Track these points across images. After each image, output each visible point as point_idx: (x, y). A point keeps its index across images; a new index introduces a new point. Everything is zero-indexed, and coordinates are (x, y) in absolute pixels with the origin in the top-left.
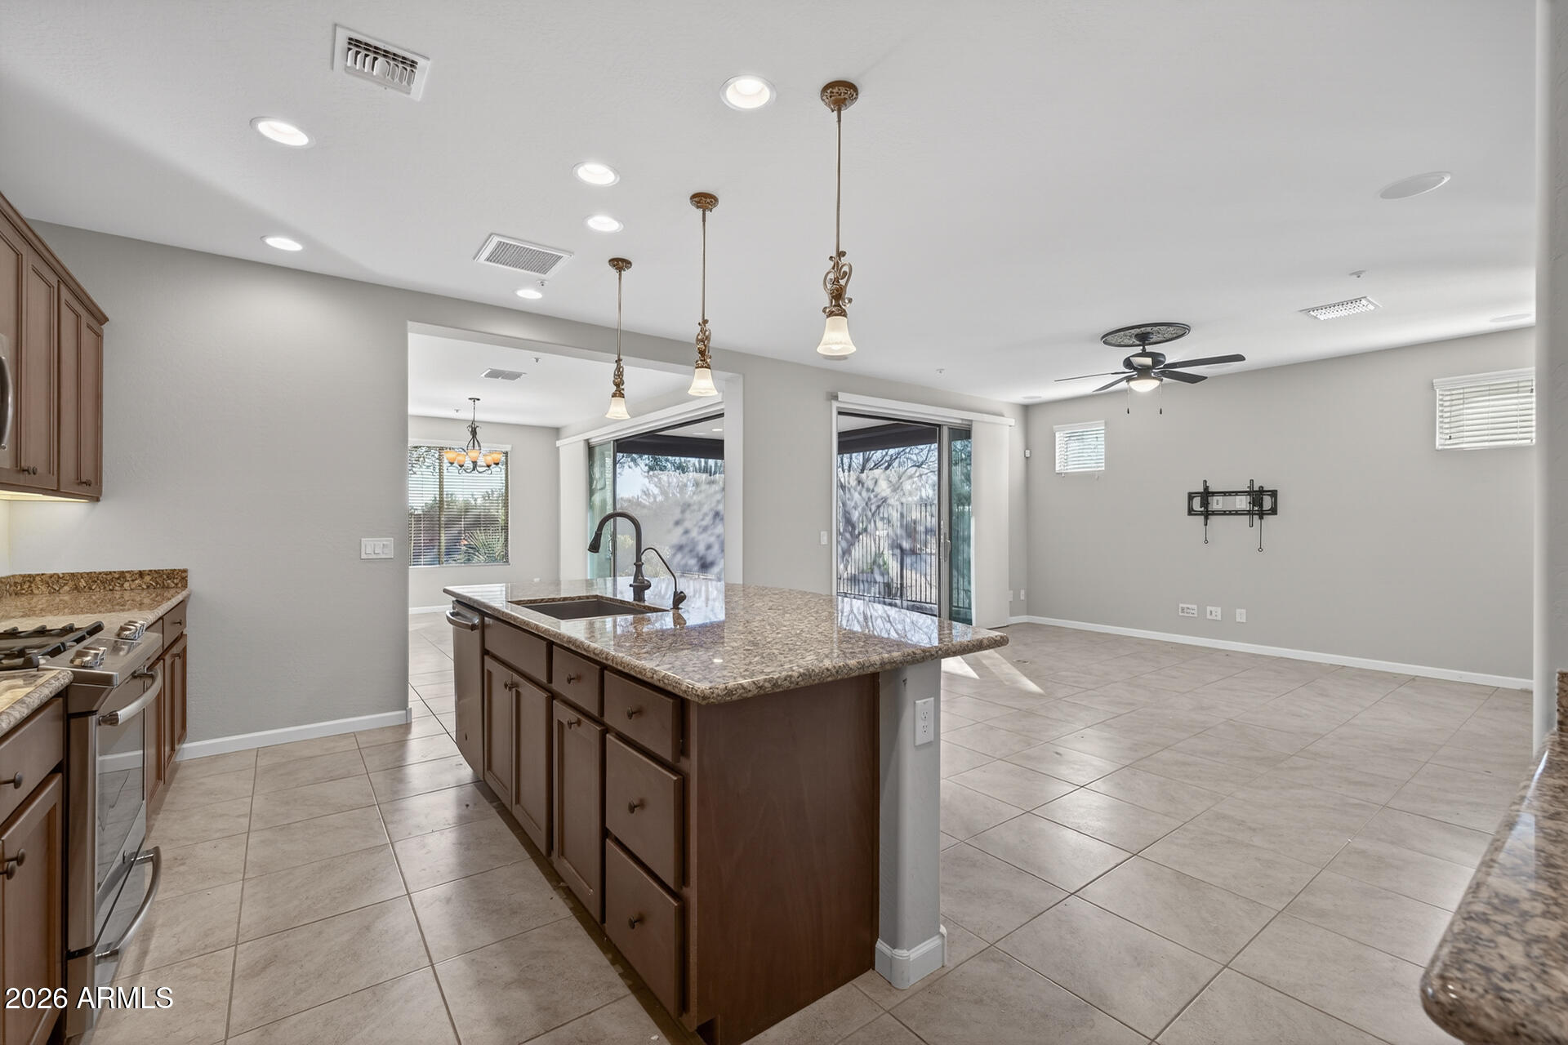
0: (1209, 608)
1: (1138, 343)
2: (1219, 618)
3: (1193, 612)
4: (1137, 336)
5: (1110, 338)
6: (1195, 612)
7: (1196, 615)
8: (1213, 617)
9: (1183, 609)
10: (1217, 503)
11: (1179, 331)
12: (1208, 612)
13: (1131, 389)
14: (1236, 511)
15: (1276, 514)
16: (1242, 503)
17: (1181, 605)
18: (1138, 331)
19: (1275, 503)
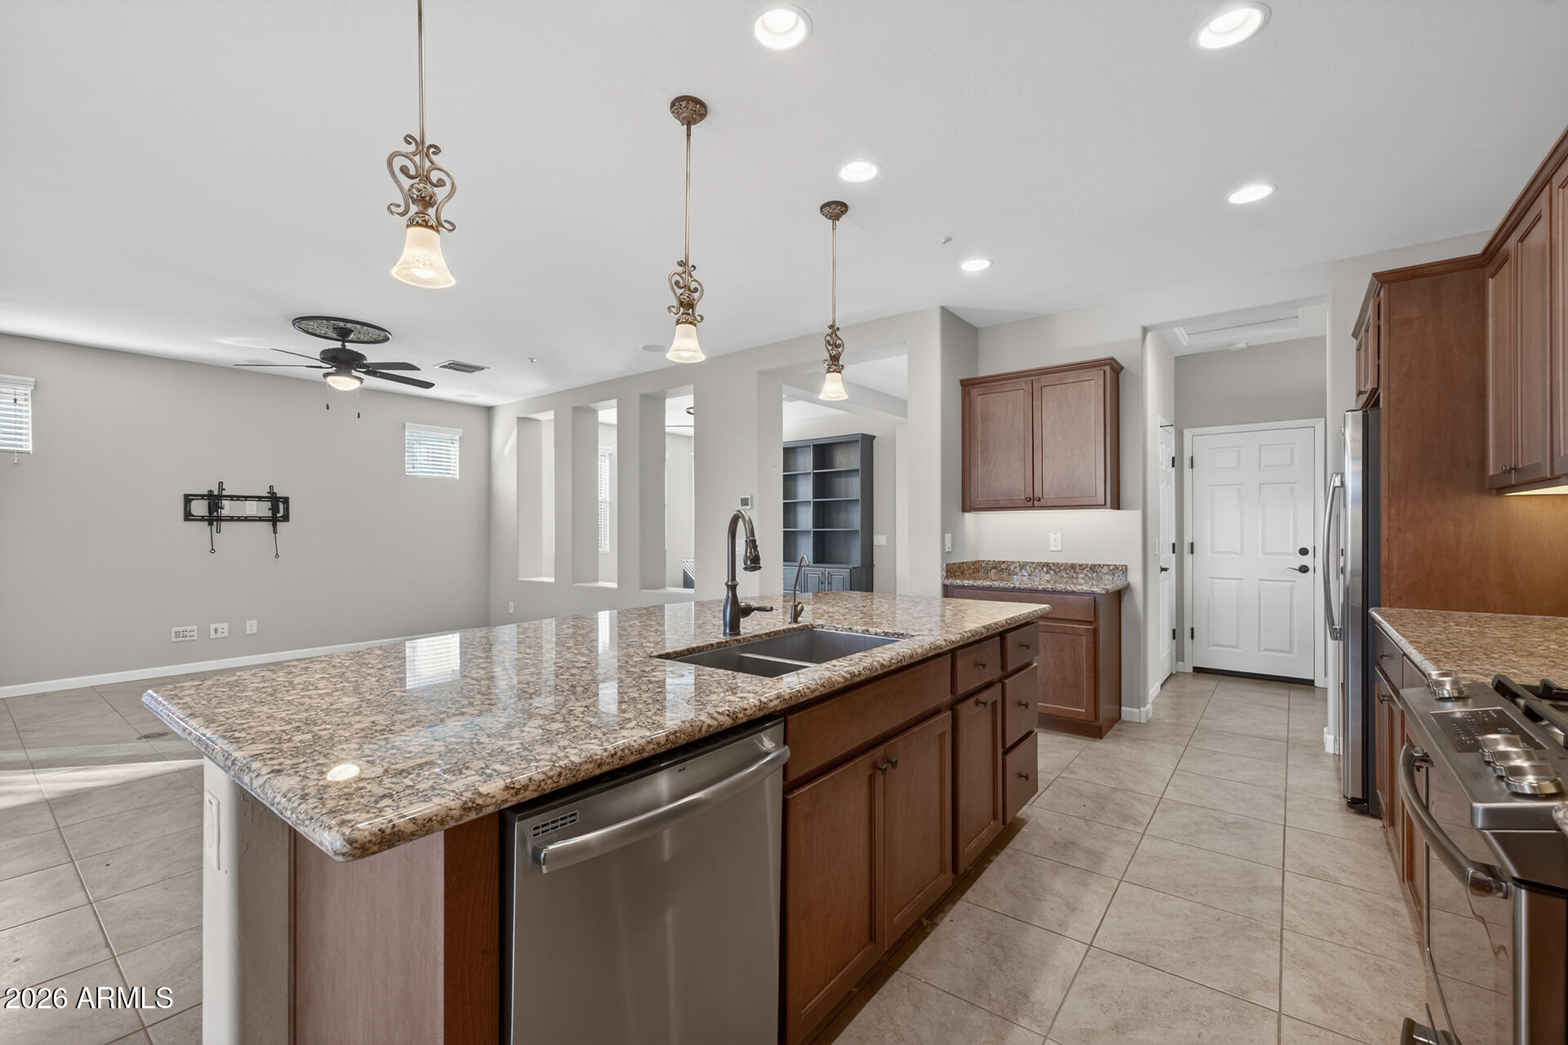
0: (213, 627)
1: (335, 336)
2: (226, 634)
3: (192, 634)
4: (336, 329)
5: (305, 323)
6: (195, 634)
7: (195, 638)
8: (219, 635)
9: (177, 634)
10: (228, 508)
11: (380, 335)
12: (212, 632)
13: (326, 383)
14: (246, 517)
15: (288, 521)
16: (264, 509)
17: (174, 630)
18: (342, 324)
19: (287, 510)
